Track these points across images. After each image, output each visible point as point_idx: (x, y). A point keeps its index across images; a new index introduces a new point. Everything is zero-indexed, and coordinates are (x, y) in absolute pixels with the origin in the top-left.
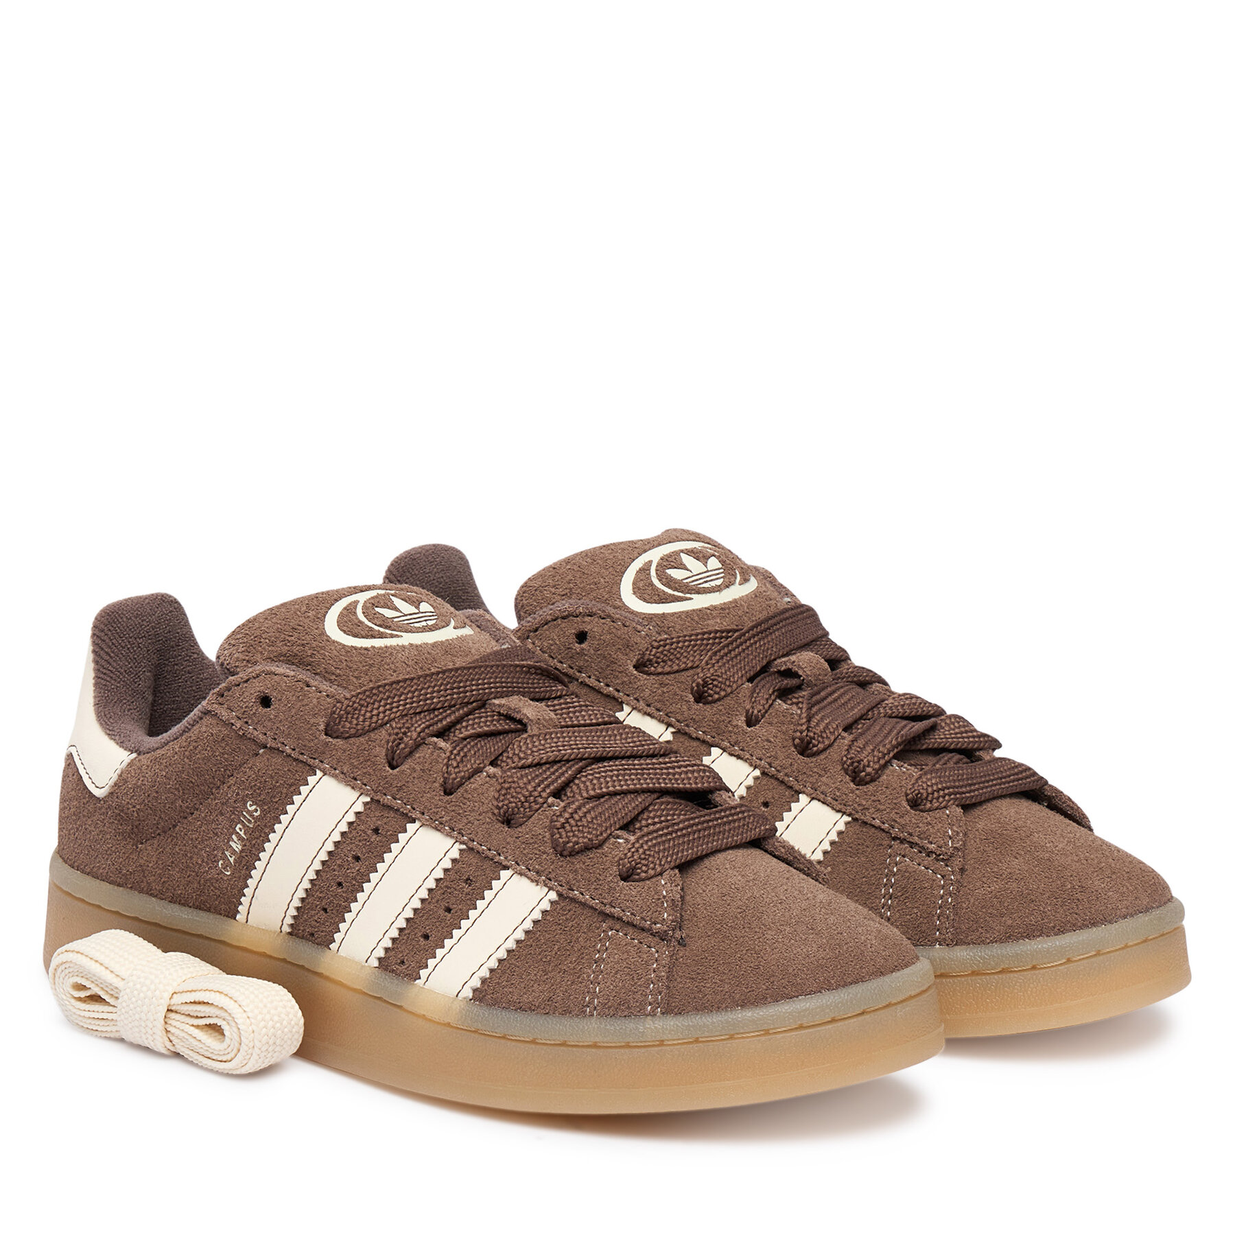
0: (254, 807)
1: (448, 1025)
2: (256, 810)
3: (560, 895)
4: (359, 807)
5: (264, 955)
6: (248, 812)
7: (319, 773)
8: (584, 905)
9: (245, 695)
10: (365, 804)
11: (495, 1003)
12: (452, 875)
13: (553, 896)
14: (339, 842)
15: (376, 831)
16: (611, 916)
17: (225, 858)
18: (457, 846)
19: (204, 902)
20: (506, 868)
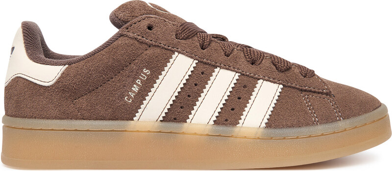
0: (147, 71)
1: (258, 138)
2: (148, 72)
3: (284, 85)
4: (194, 65)
5: (149, 131)
6: (144, 73)
7: (176, 53)
8: (294, 88)
9: (141, 26)
10: (196, 63)
11: (276, 127)
12: (238, 85)
13: (281, 86)
14: (188, 79)
15: (203, 73)
16: (305, 91)
17: (128, 95)
18: (237, 74)
19: (115, 117)
20: (259, 79)
